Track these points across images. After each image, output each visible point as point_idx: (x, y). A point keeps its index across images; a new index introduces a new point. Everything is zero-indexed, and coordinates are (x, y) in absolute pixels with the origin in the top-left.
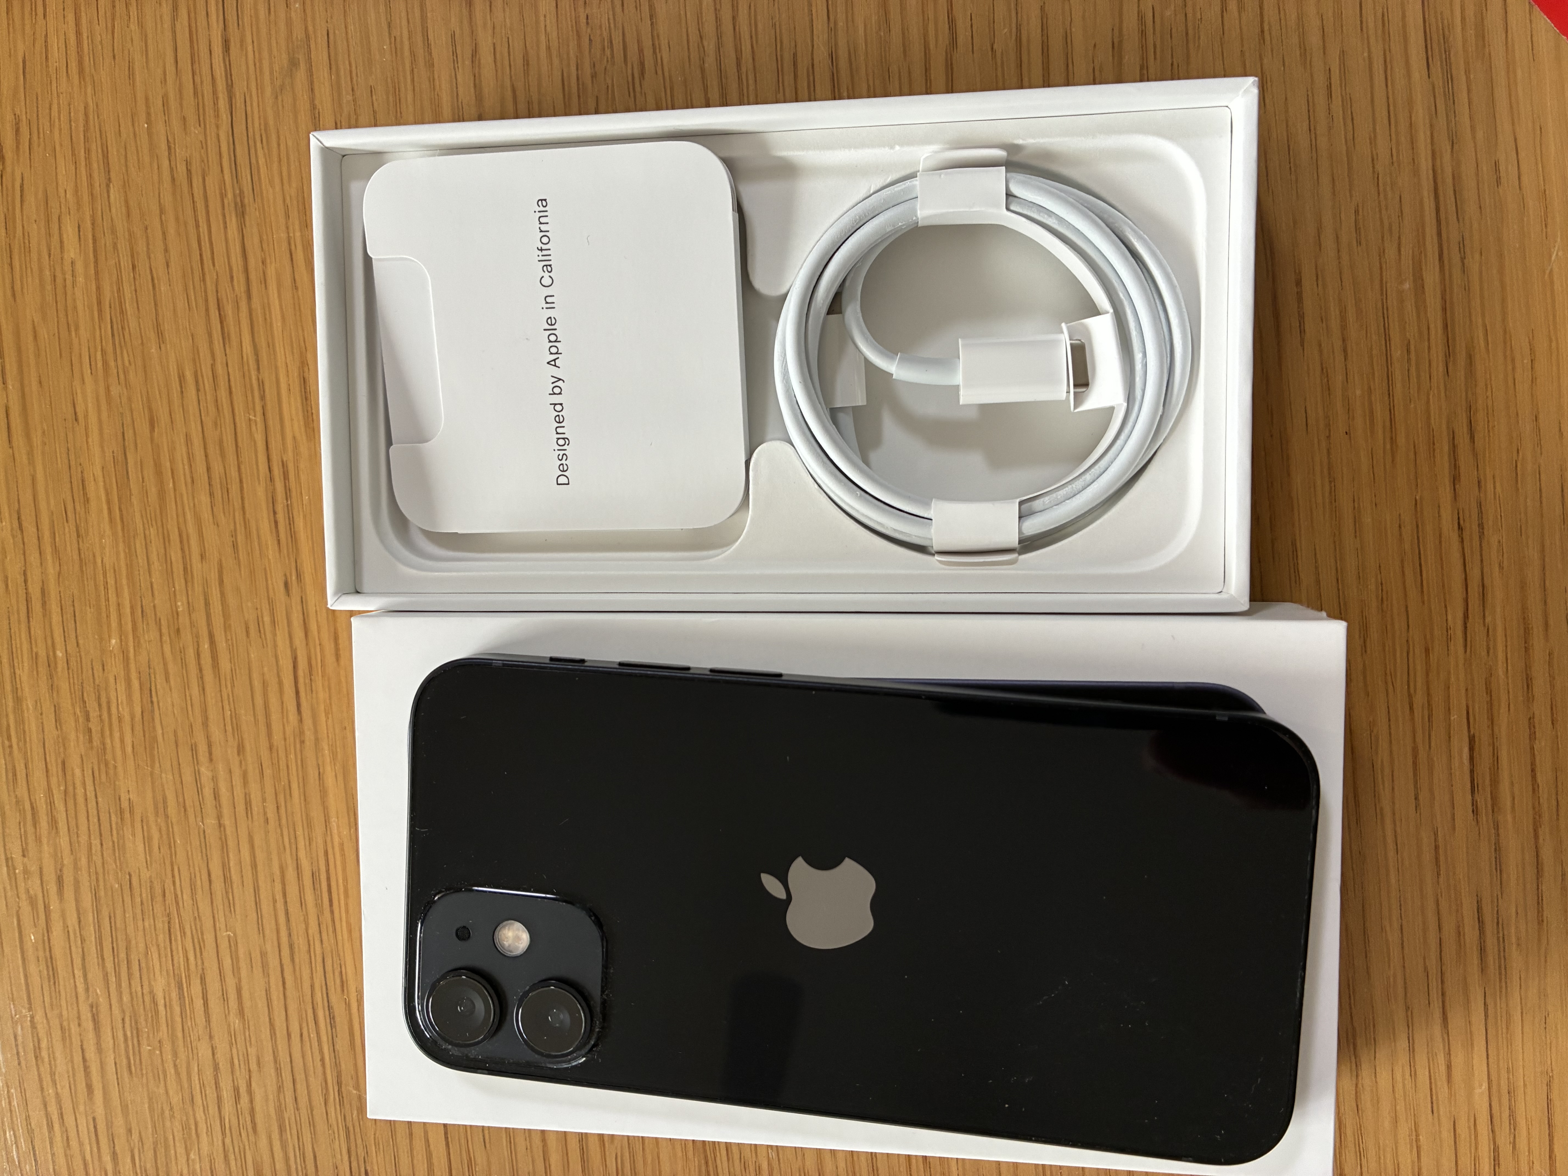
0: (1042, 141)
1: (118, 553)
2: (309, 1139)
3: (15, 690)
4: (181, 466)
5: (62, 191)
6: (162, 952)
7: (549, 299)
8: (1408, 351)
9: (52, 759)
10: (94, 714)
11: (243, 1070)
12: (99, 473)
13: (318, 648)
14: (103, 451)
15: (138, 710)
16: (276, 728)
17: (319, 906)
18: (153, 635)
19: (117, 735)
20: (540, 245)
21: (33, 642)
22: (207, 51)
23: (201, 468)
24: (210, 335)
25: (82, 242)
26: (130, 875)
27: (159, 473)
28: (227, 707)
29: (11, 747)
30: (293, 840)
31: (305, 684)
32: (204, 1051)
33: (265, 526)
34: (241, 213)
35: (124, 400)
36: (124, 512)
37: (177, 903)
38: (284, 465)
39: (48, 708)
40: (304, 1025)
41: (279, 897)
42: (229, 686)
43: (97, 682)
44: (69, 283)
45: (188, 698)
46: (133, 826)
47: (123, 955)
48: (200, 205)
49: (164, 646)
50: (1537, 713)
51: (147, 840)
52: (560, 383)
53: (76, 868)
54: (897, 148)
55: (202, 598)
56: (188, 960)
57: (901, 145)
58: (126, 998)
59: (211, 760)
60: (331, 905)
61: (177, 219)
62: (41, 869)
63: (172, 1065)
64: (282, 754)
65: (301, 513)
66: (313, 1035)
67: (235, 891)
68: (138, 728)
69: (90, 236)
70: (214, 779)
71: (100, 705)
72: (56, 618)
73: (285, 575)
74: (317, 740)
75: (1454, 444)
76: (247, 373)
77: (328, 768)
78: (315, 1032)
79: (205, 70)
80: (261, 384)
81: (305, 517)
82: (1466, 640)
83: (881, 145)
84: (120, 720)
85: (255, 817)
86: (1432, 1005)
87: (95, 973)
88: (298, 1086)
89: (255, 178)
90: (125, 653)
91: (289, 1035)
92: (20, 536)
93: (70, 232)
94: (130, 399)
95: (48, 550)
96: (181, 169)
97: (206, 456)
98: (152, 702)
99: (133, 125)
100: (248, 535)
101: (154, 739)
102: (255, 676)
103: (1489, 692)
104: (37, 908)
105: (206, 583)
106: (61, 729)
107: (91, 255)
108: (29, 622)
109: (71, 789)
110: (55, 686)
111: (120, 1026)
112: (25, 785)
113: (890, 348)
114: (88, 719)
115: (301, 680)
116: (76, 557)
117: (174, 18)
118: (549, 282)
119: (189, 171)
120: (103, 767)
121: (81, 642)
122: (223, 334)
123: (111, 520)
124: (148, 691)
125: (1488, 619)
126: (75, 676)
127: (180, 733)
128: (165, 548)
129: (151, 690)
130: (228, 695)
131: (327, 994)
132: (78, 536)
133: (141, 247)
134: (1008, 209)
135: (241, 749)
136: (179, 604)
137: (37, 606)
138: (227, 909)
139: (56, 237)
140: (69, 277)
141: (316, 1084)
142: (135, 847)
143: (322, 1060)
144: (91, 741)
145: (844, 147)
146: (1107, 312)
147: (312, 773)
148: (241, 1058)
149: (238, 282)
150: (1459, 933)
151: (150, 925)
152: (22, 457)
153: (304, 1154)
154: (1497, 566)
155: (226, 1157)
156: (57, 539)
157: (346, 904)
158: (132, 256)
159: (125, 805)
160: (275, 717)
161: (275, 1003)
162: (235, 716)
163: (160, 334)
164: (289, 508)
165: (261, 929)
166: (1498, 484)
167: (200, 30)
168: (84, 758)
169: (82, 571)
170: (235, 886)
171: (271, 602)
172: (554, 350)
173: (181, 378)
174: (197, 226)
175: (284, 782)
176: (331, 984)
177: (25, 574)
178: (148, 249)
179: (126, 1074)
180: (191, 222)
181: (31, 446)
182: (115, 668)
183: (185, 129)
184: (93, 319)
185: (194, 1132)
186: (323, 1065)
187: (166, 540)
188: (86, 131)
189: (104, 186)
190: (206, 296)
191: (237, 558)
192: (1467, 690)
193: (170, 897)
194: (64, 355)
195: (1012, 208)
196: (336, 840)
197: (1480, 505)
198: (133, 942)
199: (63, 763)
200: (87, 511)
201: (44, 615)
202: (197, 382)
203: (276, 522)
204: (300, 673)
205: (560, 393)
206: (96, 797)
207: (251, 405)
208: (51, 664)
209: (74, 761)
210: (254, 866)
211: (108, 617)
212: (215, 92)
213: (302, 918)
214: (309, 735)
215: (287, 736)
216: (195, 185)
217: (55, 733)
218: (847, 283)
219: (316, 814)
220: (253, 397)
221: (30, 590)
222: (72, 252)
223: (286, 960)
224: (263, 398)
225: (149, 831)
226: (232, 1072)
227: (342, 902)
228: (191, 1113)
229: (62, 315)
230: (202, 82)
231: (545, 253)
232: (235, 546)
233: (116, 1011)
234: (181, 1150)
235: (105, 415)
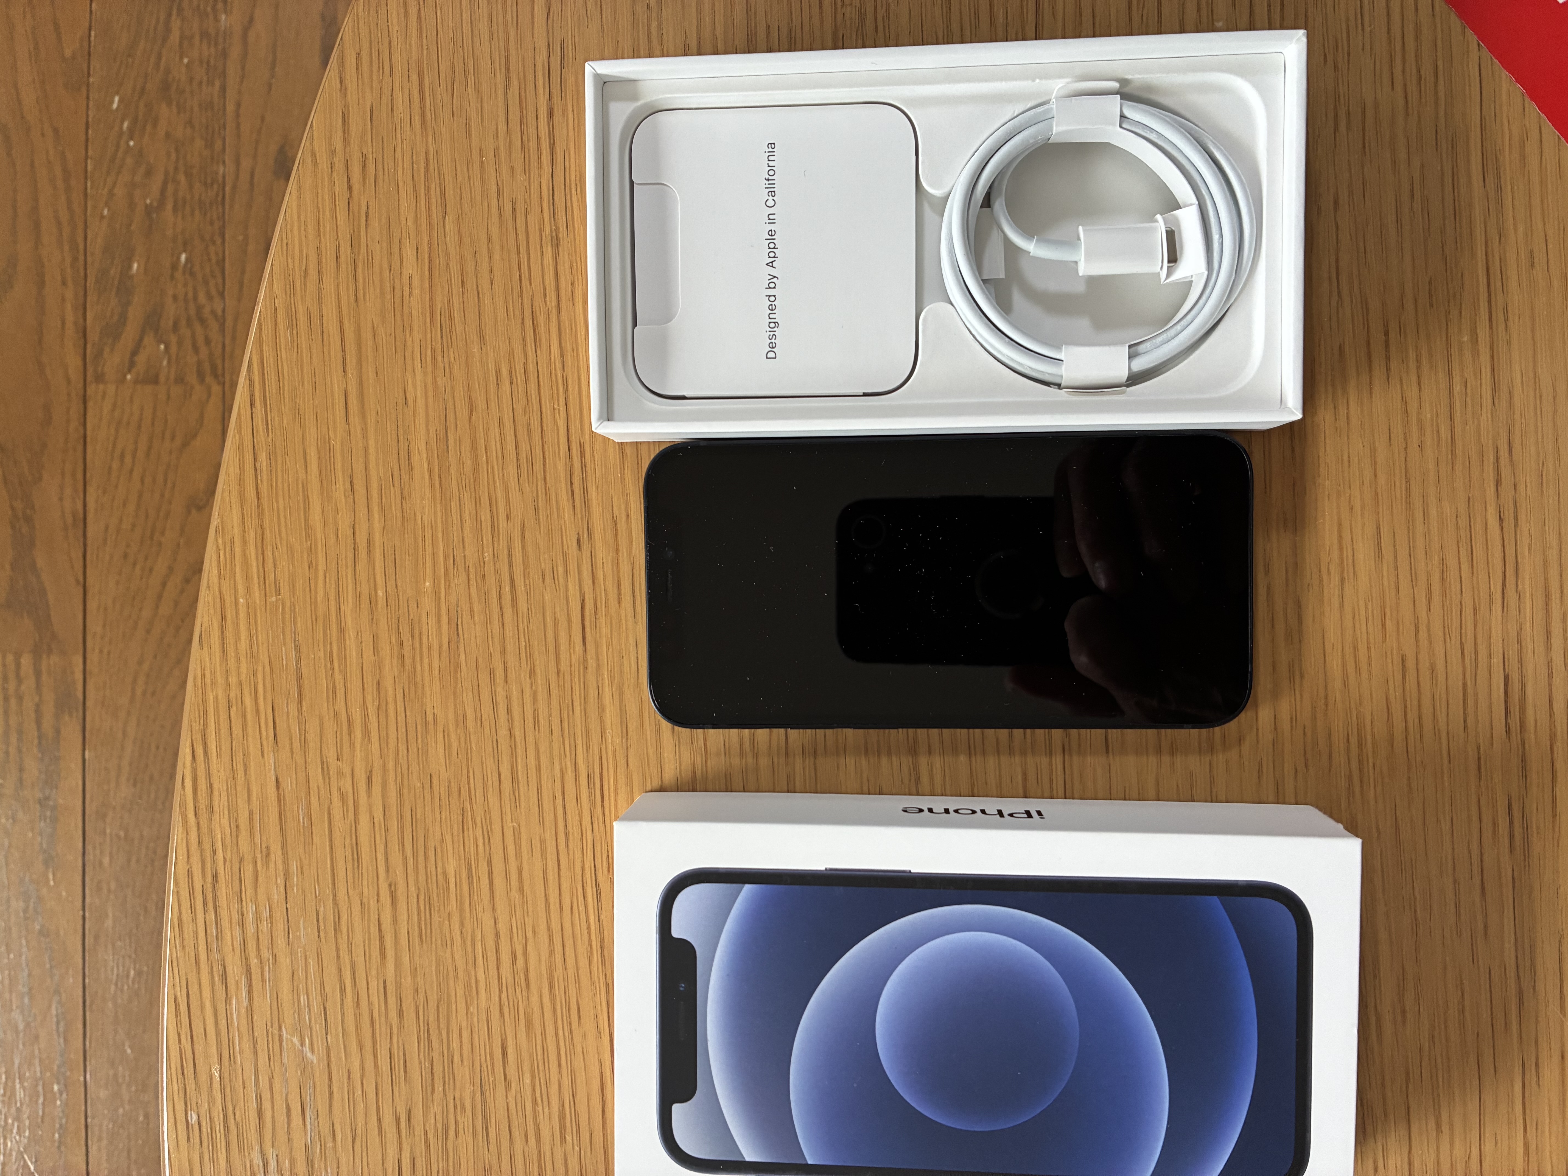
0: (1145, 76)
1: (435, 513)
2: (575, 994)
3: (339, 623)
4: (493, 443)
5: (403, 219)
6: (456, 839)
7: (771, 217)
8: (1466, 387)
9: (368, 679)
10: (407, 644)
11: (520, 937)
12: (423, 447)
13: (603, 592)
14: (428, 430)
15: (445, 641)
16: (564, 656)
17: (592, 801)
18: (463, 577)
19: (426, 661)
20: (767, 176)
21: (358, 583)
22: (534, 115)
23: (511, 446)
24: (524, 340)
25: (420, 260)
26: (431, 776)
27: (474, 449)
28: (522, 639)
29: (333, 669)
30: (573, 748)
31: (591, 622)
32: (488, 921)
33: (564, 496)
34: (556, 244)
35: (448, 389)
36: (443, 480)
37: (471, 799)
38: (581, 446)
39: (367, 637)
40: (575, 900)
41: (559, 795)
42: (525, 621)
43: (411, 617)
44: (406, 294)
45: (489, 631)
46: (436, 735)
47: (421, 842)
48: (522, 237)
49: (472, 589)
50: (1554, 658)
51: (447, 747)
52: (775, 280)
53: (385, 770)
54: (1037, 81)
55: (506, 551)
56: (477, 846)
57: (1040, 79)
58: (422, 877)
59: (506, 682)
60: (602, 801)
61: (502, 247)
62: (353, 770)
63: (458, 933)
64: (567, 678)
65: (594, 484)
66: (582, 908)
67: (521, 789)
68: (445, 654)
69: (427, 256)
70: (508, 698)
71: (413, 636)
72: (379, 564)
73: (578, 534)
74: (598, 666)
75: (1497, 456)
76: (553, 372)
77: (607, 689)
78: (583, 906)
79: (532, 131)
80: (565, 381)
81: (597, 487)
82: (1503, 603)
83: (1026, 78)
84: (429, 648)
85: (542, 729)
86: (1474, 879)
87: (396, 858)
88: (567, 949)
89: (569, 218)
90: (436, 594)
91: (561, 908)
92: (352, 497)
93: (409, 253)
94: (453, 388)
95: (375, 509)
96: (508, 207)
97: (516, 436)
98: (458, 634)
99: (468, 170)
100: (548, 500)
101: (458, 665)
102: (548, 614)
103: (1519, 642)
104: (347, 805)
105: (510, 539)
106: (378, 655)
107: (427, 273)
108: (355, 566)
109: (383, 704)
110: (375, 620)
111: (415, 900)
112: (343, 701)
113: (1028, 233)
114: (402, 648)
115: (587, 619)
116: (399, 515)
117: (507, 87)
118: (773, 203)
119: (514, 210)
120: (413, 688)
121: (399, 584)
122: (535, 339)
123: (432, 486)
124: (456, 627)
125: (1520, 587)
126: (393, 612)
127: (480, 660)
128: (476, 509)
129: (457, 625)
130: (524, 629)
131: (595, 874)
132: (402, 498)
133: (470, 268)
134: (1121, 127)
135: (532, 673)
136: (486, 554)
137: (363, 553)
138: (513, 805)
139: (396, 256)
140: (406, 289)
141: (582, 949)
142: (437, 752)
143: (589, 928)
144: (403, 665)
145: (997, 80)
146: (1192, 205)
147: (592, 693)
148: (519, 927)
149: (551, 298)
150: (1495, 824)
151: (446, 818)
152: (357, 431)
153: (569, 1006)
154: (1527, 547)
155: (501, 1009)
156: (384, 500)
157: (616, 801)
158: (462, 275)
159: (430, 718)
160: (563, 647)
161: (551, 882)
162: (529, 645)
163: (482, 338)
164: (584, 480)
165: (542, 822)
166: (1528, 489)
167: (528, 98)
168: (397, 680)
169: (404, 527)
170: (521, 785)
171: (565, 555)
172: (772, 255)
173: (498, 373)
174: (519, 253)
175: (568, 700)
176: (599, 866)
177: (354, 528)
178: (476, 269)
179: (417, 940)
180: (513, 249)
181: (366, 424)
182: (428, 604)
183: (512, 176)
184: (425, 324)
185: (474, 989)
186: (589, 933)
187: (477, 501)
188: (427, 171)
189: (440, 217)
190: (523, 308)
191: (537, 519)
192: (1503, 640)
193: (465, 793)
194: (398, 349)
195: (1124, 126)
196: (610, 747)
197: (1515, 502)
198: (431, 832)
199: (378, 683)
200: (411, 478)
201: (369, 562)
202: (511, 377)
203: (572, 492)
204: (587, 613)
205: (774, 288)
206: (405, 712)
207: (555, 396)
208: (372, 602)
209: (388, 683)
210: (539, 769)
211: (424, 564)
212: (539, 149)
213: (577, 812)
214: (592, 663)
215: (573, 664)
216: (518, 221)
217: (373, 658)
218: (996, 184)
219: (594, 725)
220: (558, 390)
221: (358, 540)
222: (410, 268)
223: (562, 846)
224: (566, 391)
225: (449, 740)
226: (511, 938)
227: (612, 799)
228: (473, 973)
229: (398, 317)
230: (529, 140)
231: (770, 182)
232: (536, 509)
233: (412, 888)
234: (462, 1006)
235: (431, 401)
